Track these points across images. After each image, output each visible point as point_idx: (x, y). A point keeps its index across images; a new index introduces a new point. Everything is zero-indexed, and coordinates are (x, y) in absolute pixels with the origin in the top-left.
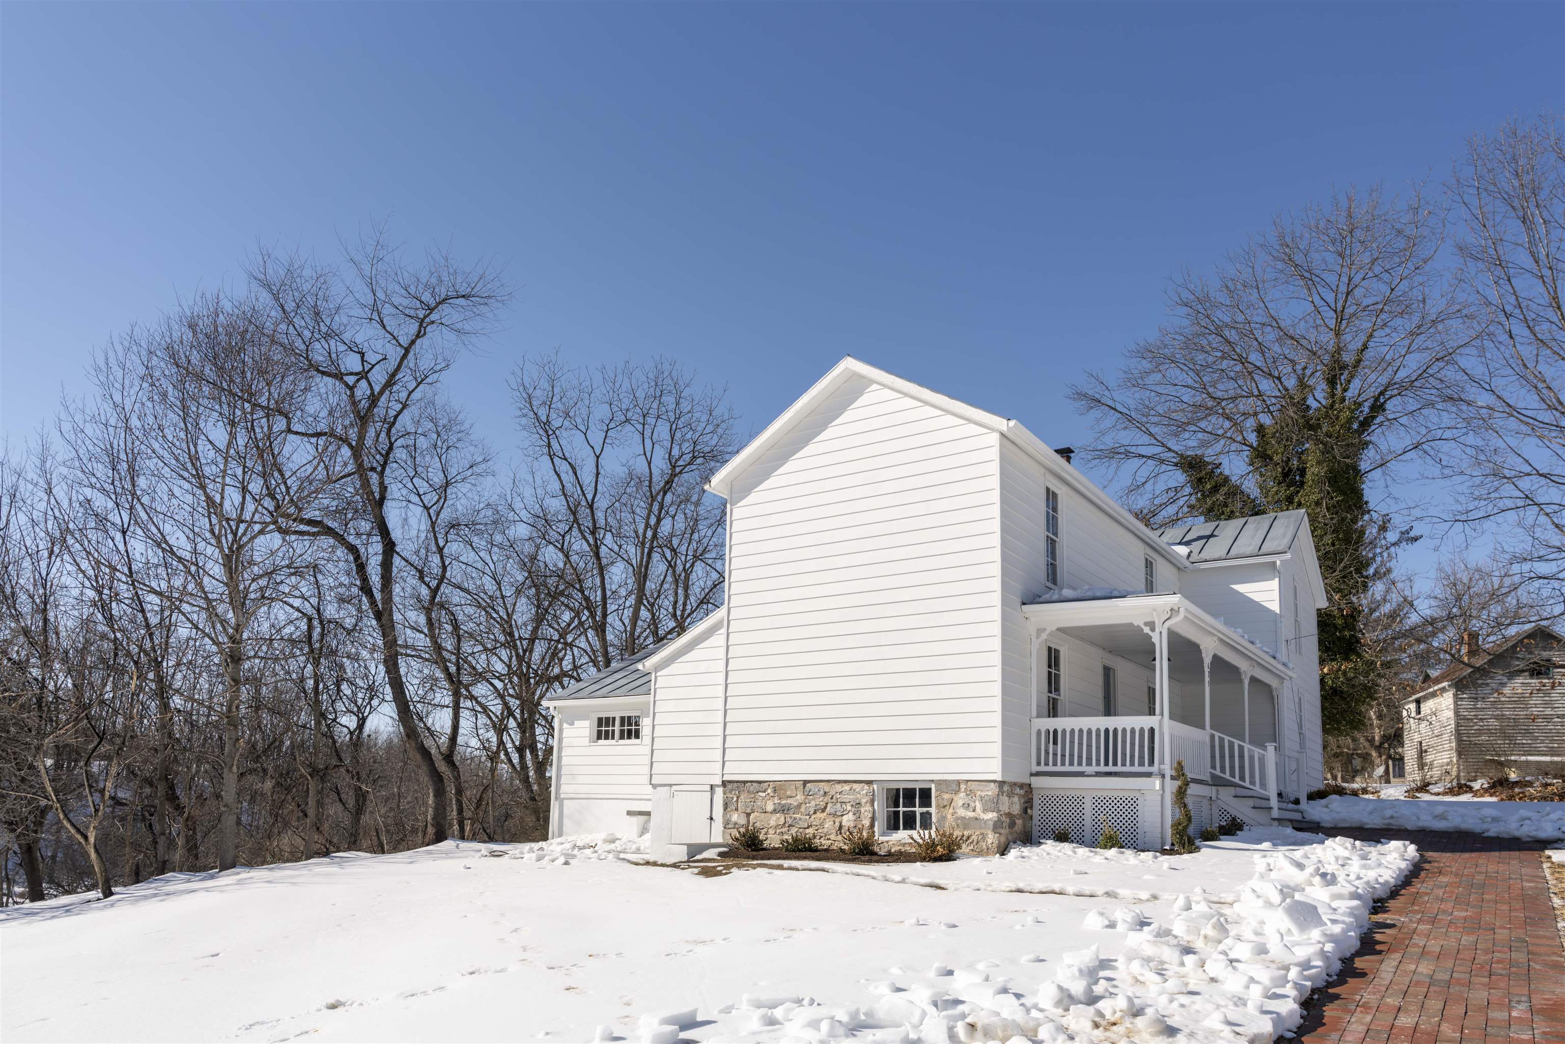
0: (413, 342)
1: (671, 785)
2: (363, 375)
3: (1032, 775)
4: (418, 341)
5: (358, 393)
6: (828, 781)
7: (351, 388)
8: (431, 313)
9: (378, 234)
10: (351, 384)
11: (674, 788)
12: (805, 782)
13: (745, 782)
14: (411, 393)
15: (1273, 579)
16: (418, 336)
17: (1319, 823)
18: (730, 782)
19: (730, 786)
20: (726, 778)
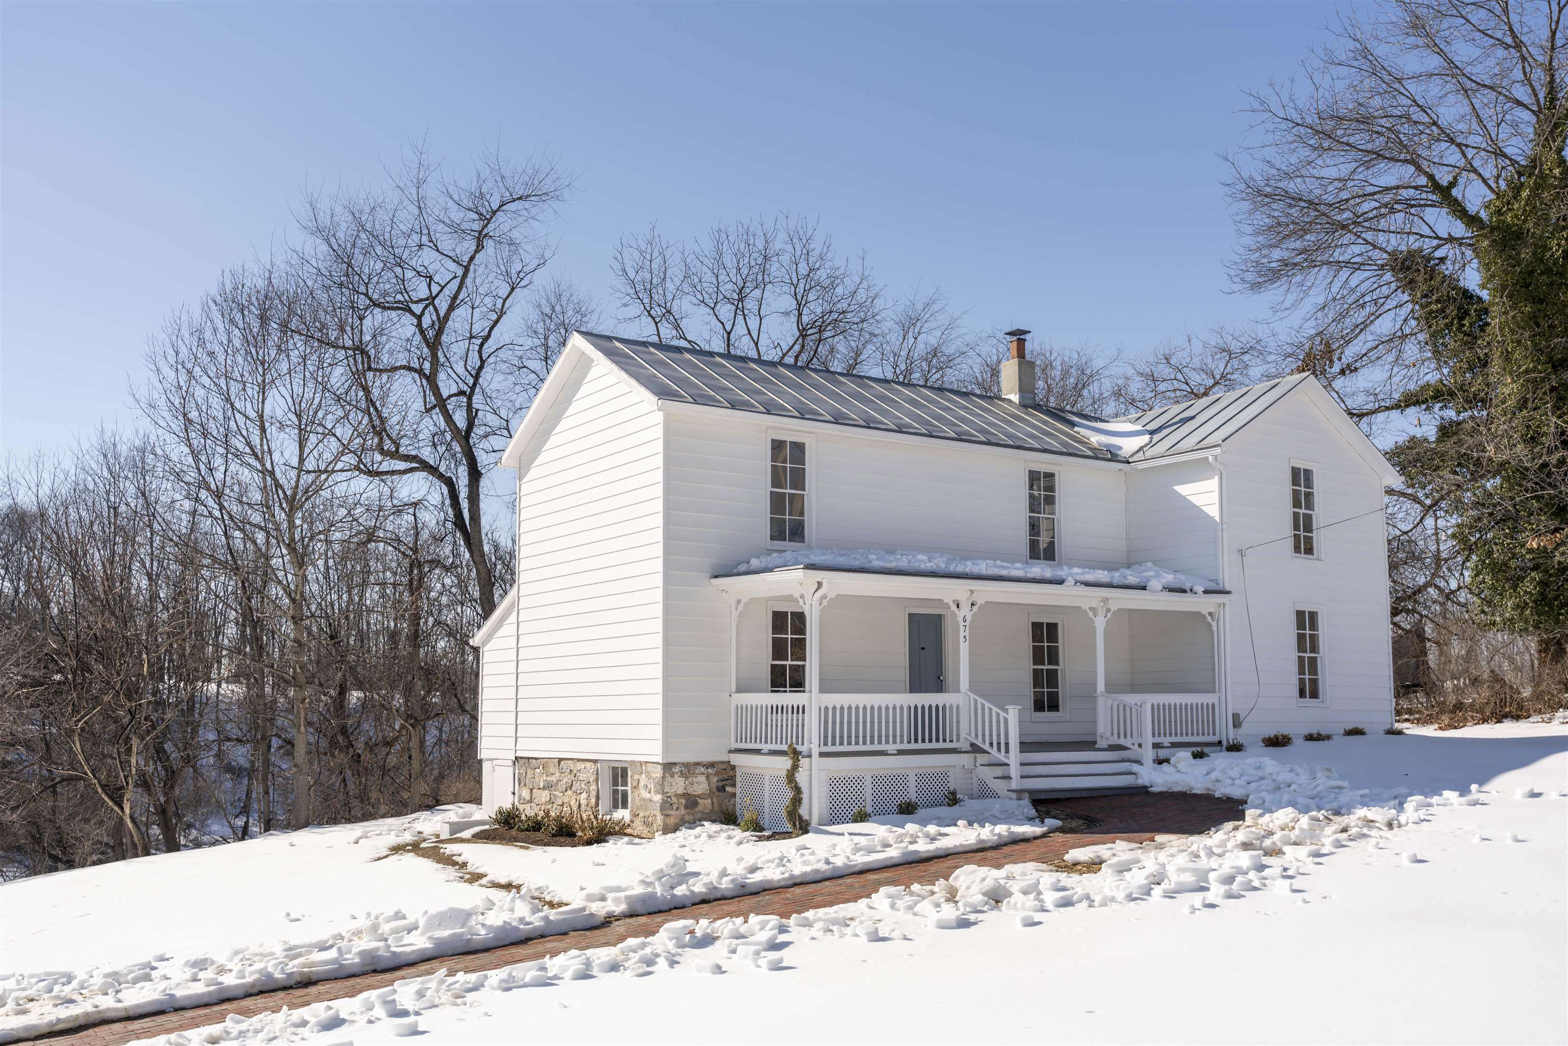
0: (472, 258)
1: (492, 760)
2: (431, 300)
3: (730, 752)
4: (477, 255)
5: (426, 322)
6: (572, 759)
7: (419, 318)
8: (488, 223)
9: (419, 155)
10: (418, 312)
11: (495, 762)
12: (560, 760)
13: (529, 758)
14: (505, 301)
15: (1213, 478)
16: (476, 251)
17: (1146, 787)
18: (521, 758)
19: (521, 762)
20: (519, 754)
